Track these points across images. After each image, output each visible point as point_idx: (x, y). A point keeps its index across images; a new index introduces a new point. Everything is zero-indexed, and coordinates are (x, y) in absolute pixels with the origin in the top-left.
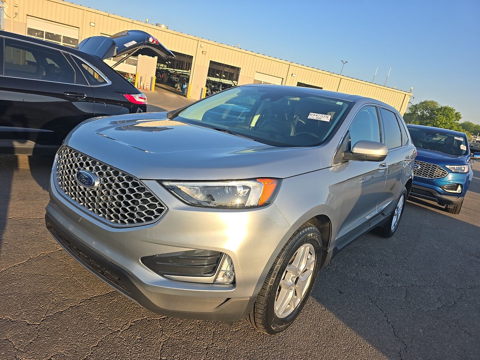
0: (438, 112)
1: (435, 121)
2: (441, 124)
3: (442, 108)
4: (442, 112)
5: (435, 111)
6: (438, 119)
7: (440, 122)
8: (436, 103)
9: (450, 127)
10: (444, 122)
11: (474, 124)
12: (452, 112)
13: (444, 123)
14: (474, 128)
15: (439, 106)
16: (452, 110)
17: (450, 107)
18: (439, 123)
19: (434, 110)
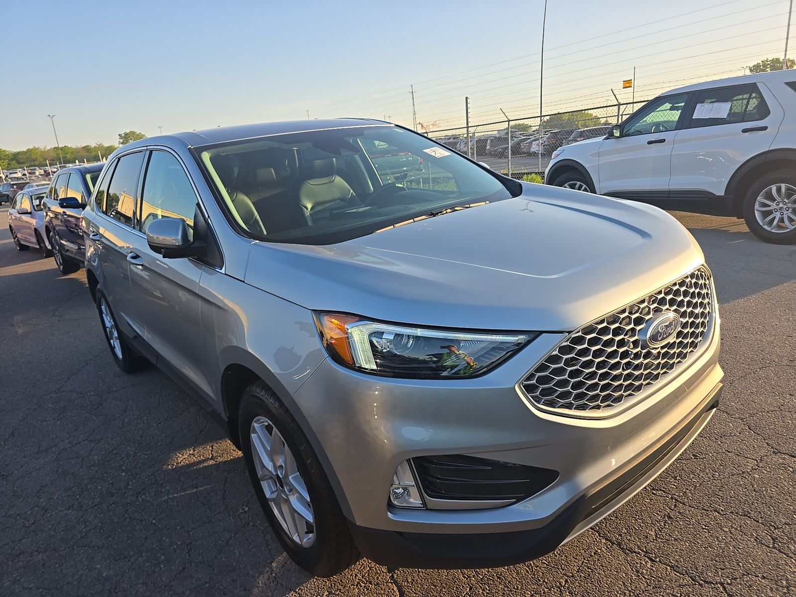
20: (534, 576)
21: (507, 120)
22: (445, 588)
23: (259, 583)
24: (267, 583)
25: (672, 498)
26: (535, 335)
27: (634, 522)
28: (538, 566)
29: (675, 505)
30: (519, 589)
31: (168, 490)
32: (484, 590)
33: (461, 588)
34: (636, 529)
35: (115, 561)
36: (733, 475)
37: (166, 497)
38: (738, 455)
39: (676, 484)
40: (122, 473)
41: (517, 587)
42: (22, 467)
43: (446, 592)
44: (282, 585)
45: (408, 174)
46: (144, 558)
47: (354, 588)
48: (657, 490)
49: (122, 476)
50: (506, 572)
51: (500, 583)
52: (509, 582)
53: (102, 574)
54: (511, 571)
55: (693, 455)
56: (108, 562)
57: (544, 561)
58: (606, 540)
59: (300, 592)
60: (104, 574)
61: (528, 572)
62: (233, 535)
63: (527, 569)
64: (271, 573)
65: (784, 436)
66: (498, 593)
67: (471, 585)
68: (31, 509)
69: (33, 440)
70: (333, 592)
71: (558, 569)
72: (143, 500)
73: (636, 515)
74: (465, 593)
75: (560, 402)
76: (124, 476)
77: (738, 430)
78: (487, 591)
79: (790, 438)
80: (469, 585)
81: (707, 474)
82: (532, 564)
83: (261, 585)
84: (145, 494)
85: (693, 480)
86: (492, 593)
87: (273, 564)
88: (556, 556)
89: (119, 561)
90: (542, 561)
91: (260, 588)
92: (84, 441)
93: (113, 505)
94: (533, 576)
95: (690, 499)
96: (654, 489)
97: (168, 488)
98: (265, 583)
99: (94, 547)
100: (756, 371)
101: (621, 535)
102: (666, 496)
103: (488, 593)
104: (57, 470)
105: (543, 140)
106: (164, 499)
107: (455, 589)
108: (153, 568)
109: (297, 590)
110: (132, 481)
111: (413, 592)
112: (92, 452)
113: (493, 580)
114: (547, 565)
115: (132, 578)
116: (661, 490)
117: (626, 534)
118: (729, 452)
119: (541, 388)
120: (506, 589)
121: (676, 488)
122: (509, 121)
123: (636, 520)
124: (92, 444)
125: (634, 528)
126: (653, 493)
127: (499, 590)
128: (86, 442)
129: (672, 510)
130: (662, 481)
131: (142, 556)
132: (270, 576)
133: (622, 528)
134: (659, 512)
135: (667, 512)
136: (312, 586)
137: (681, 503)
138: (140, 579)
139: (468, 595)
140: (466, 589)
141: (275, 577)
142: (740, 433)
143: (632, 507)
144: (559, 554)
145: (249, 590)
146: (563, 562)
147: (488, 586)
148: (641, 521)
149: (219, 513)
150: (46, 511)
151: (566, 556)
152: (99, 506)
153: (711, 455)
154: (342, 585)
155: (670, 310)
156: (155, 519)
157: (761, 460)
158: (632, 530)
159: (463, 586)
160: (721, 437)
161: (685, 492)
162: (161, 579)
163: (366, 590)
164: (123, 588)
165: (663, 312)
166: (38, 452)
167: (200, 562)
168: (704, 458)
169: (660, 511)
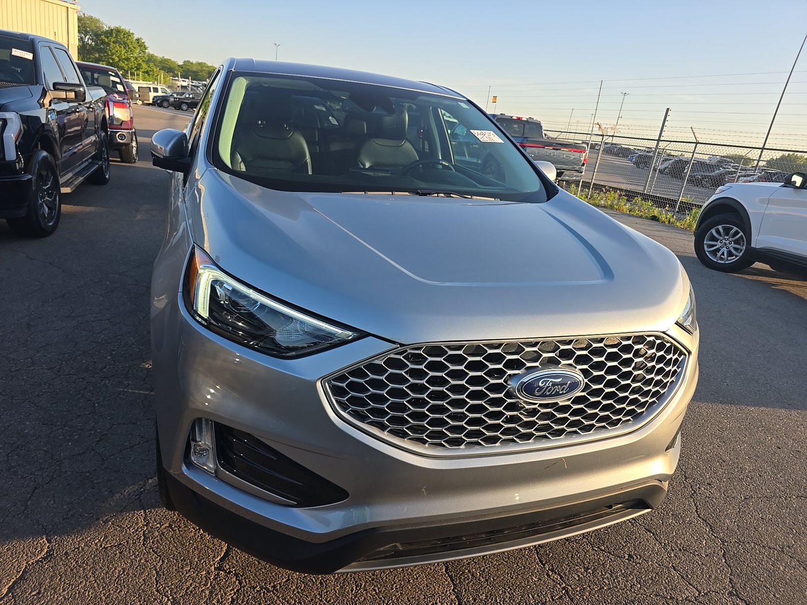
0: (107, 37)
1: (108, 55)
2: (120, 60)
3: (112, 30)
4: (115, 38)
5: (103, 37)
6: (113, 51)
7: (118, 57)
8: (98, 21)
9: (136, 65)
10: (124, 57)
11: (157, 57)
12: (130, 38)
13: (124, 59)
14: (160, 63)
15: (105, 27)
16: (129, 35)
17: (124, 28)
18: (117, 59)
19: (101, 35)
20: (355, 598)
21: (696, 141)
22: (265, 569)
23: (125, 491)
24: (131, 494)
25: (563, 589)
26: (362, 335)
27: (501, 592)
28: (366, 590)
29: (562, 596)
30: (330, 603)
31: (129, 384)
32: (297, 588)
33: (280, 576)
34: (497, 601)
35: (43, 424)
36: (656, 595)
37: (122, 390)
38: (683, 577)
39: (581, 576)
40: (109, 356)
41: (330, 600)
42: (47, 323)
43: (263, 573)
44: (141, 501)
45: (564, 173)
46: (64, 431)
47: (191, 532)
48: (556, 573)
49: (106, 358)
50: (332, 582)
51: (317, 589)
52: (327, 592)
53: (25, 430)
54: (337, 583)
55: (629, 555)
56: (37, 422)
57: (376, 588)
58: (456, 597)
59: (148, 514)
60: (26, 431)
61: (352, 591)
62: (142, 442)
63: (354, 588)
64: (142, 488)
65: (760, 580)
66: (307, 597)
67: (290, 578)
68: (25, 359)
69: (72, 305)
70: (173, 526)
71: (383, 602)
72: (105, 384)
73: (509, 588)
74: (278, 582)
75: (371, 418)
76: (109, 359)
77: (709, 551)
78: (300, 590)
79: (765, 586)
80: (289, 577)
81: (627, 581)
82: (363, 585)
83: (125, 494)
84: (110, 380)
85: (605, 580)
86: (302, 594)
87: (150, 480)
88: (393, 589)
89: (44, 426)
90: (374, 587)
91: (122, 496)
92: (105, 320)
93: (81, 379)
94: (353, 598)
95: (583, 598)
96: (552, 570)
97: (130, 382)
98: (130, 493)
99: (38, 407)
100: (790, 497)
101: (475, 600)
102: (559, 584)
103: (298, 592)
104: (68, 336)
105: (753, 178)
106: (120, 390)
107: (273, 574)
108: (62, 442)
109: (147, 511)
110: (110, 366)
111: (236, 559)
112: (104, 332)
113: (314, 583)
114: (376, 592)
115: (42, 443)
116: (559, 574)
117: (481, 600)
118: (675, 570)
119: (350, 395)
120: (318, 597)
121: (579, 580)
122: (697, 143)
123: (505, 592)
124: (109, 325)
125: (496, 599)
126: (548, 575)
127: (311, 595)
128: (107, 321)
129: (553, 600)
130: (569, 566)
131: (63, 429)
132: (139, 490)
133: (483, 593)
134: (536, 596)
135: (546, 599)
136: (162, 514)
137: (569, 597)
138: (46, 446)
139: (280, 585)
140: (283, 579)
141: (142, 492)
142: (706, 556)
143: (512, 578)
144: (396, 589)
145: (113, 493)
146: (393, 598)
147: (305, 586)
148: (508, 595)
149: (148, 419)
150: (34, 364)
151: (401, 593)
152: (71, 376)
153: (650, 563)
154: (185, 525)
155: (576, 368)
156: (98, 403)
157: (706, 594)
158: (492, 600)
159: (283, 575)
160: (680, 550)
161: (584, 589)
162: (61, 453)
163: (200, 537)
164: (29, 448)
165: (560, 366)
166: (68, 317)
167: (99, 453)
168: (639, 563)
169: (538, 595)
